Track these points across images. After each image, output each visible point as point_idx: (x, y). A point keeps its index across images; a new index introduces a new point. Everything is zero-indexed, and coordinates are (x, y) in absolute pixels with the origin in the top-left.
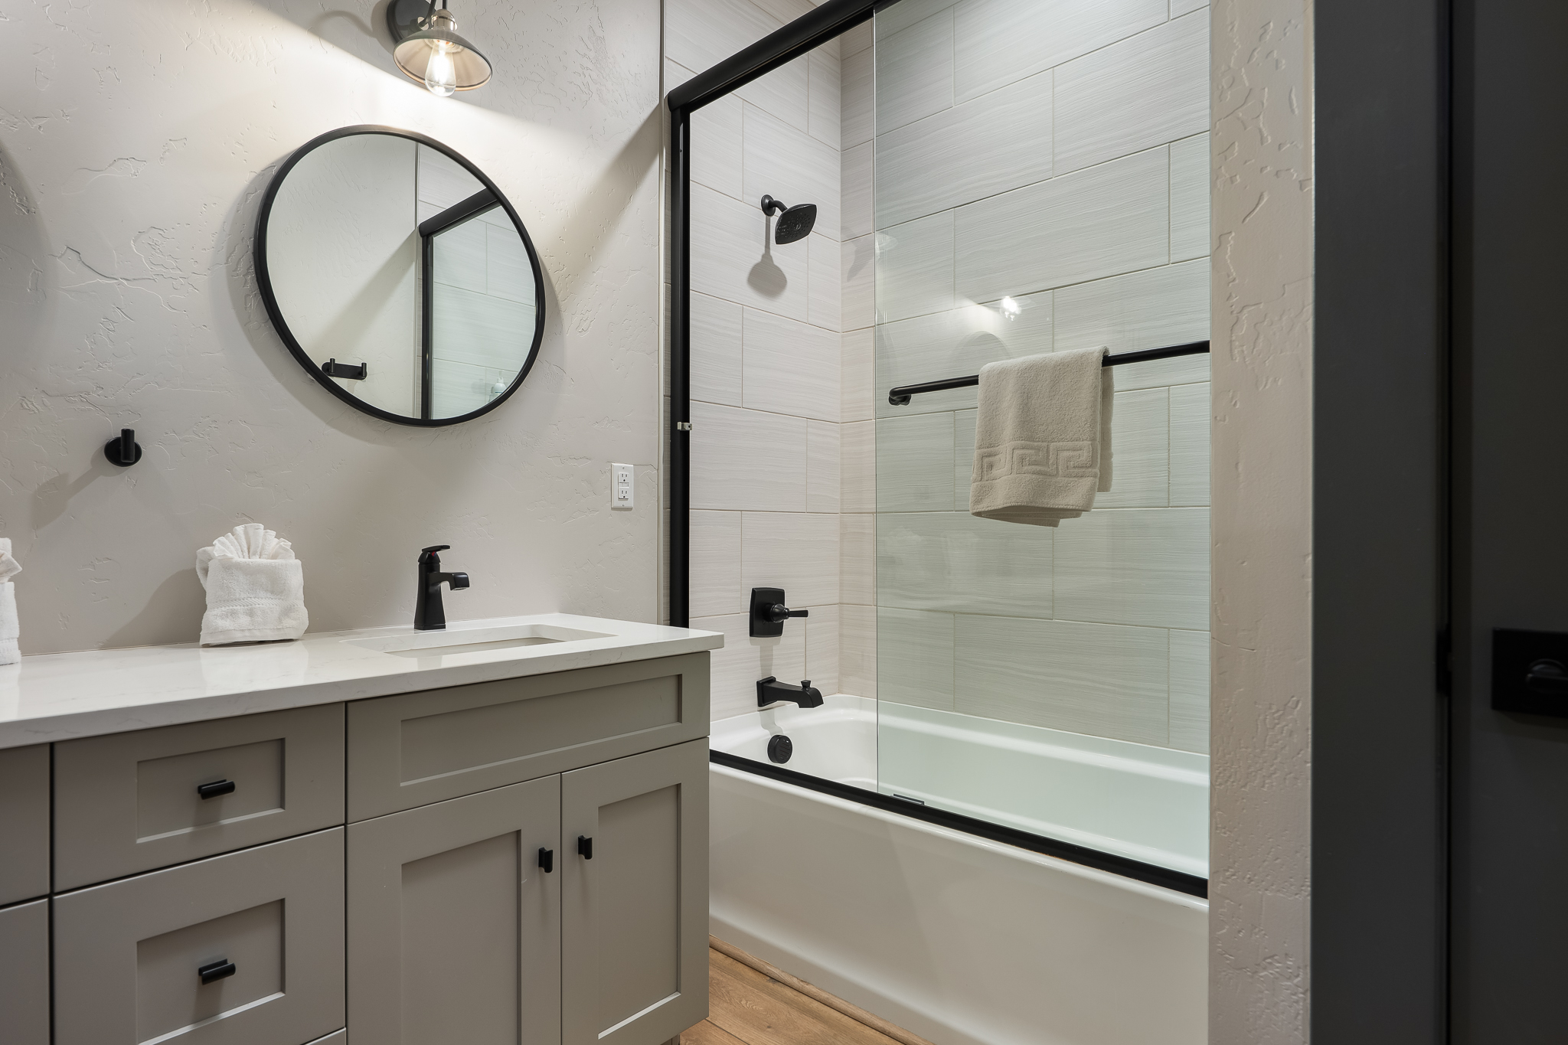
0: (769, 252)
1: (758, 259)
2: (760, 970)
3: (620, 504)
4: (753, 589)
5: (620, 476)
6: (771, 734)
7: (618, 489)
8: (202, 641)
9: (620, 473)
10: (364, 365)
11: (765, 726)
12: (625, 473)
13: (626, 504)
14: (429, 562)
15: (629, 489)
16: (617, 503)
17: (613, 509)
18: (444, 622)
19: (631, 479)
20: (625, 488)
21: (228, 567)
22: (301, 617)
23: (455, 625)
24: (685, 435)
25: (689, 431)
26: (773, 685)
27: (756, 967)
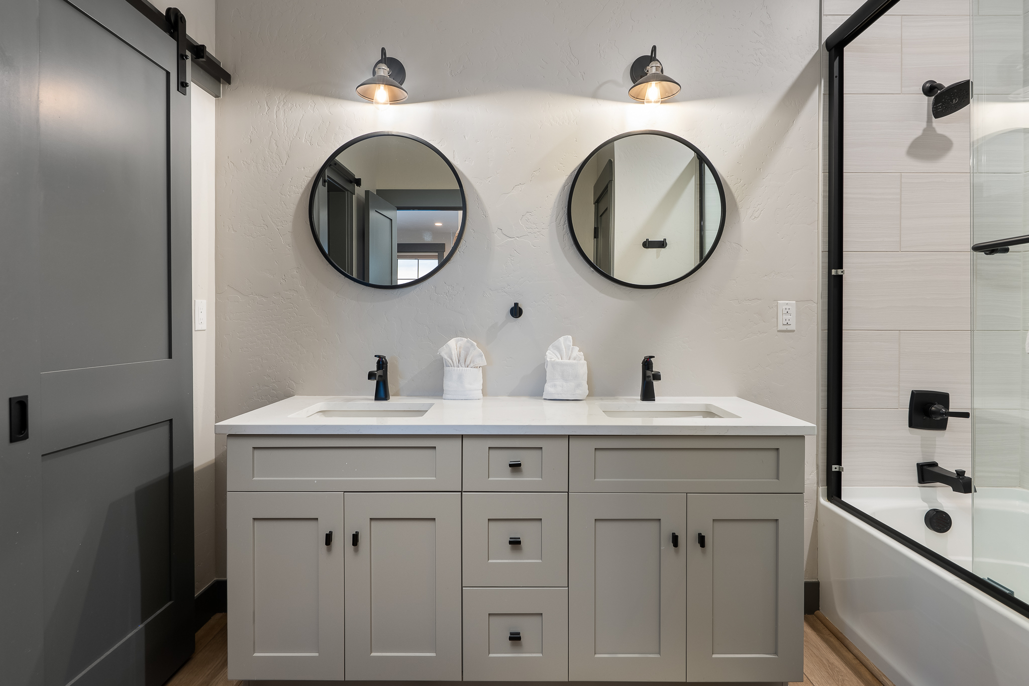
0: (932, 125)
1: (919, 133)
2: (877, 677)
3: (785, 328)
4: (912, 391)
5: (784, 310)
6: (929, 507)
7: (782, 319)
8: (544, 397)
9: (784, 307)
10: (665, 240)
11: (924, 500)
12: (788, 307)
13: (789, 328)
14: (647, 364)
15: (792, 319)
16: (781, 327)
17: (779, 331)
18: (654, 398)
19: (793, 311)
20: (788, 317)
21: (554, 364)
22: (584, 390)
23: (662, 400)
24: (840, 278)
25: (842, 275)
26: (934, 469)
27: (874, 674)
